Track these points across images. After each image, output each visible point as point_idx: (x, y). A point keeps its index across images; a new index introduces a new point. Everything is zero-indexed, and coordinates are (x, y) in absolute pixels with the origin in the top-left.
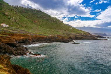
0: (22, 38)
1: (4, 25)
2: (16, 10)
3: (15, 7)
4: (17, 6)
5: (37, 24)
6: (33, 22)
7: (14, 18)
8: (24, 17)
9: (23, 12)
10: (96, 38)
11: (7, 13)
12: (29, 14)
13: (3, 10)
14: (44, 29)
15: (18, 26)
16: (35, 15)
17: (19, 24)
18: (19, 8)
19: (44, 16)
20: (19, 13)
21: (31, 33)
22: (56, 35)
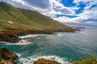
0: (20, 31)
1: (10, 22)
4: (20, 8)
6: (31, 19)
8: (25, 16)
9: (24, 12)
11: (12, 14)
12: (28, 14)
15: (20, 23)
16: (33, 15)
18: (21, 9)
19: (39, 15)
20: (21, 13)
21: (28, 28)
22: (46, 29)
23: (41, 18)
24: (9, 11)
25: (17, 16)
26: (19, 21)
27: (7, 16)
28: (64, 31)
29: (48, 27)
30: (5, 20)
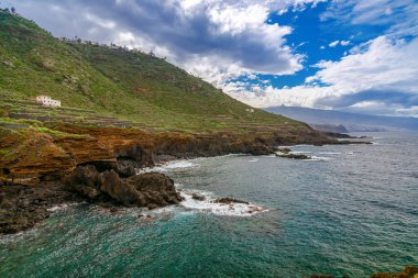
0: (126, 142)
1: (46, 100)
3: (71, 45)
4: (79, 41)
5: (147, 98)
6: (134, 91)
7: (75, 79)
8: (104, 75)
10: (330, 138)
11: (49, 63)
12: (119, 67)
13: (36, 53)
14: (172, 114)
16: (139, 69)
17: (92, 99)
18: (84, 46)
19: (168, 74)
20: (87, 63)
24: (29, 49)
25: (72, 73)
26: (84, 98)
27: (26, 74)
29: (216, 122)
30: (17, 90)
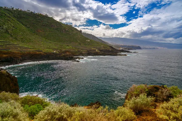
2: (11, 14)
3: (9, 10)
6: (36, 32)
7: (5, 27)
9: (21, 17)
12: (30, 21)
14: (49, 42)
16: (40, 22)
17: (11, 36)
19: (53, 24)
20: (14, 19)
21: (26, 48)
22: (64, 50)
23: (57, 29)
25: (4, 24)
28: (97, 53)
29: (68, 46)
